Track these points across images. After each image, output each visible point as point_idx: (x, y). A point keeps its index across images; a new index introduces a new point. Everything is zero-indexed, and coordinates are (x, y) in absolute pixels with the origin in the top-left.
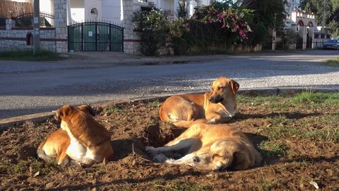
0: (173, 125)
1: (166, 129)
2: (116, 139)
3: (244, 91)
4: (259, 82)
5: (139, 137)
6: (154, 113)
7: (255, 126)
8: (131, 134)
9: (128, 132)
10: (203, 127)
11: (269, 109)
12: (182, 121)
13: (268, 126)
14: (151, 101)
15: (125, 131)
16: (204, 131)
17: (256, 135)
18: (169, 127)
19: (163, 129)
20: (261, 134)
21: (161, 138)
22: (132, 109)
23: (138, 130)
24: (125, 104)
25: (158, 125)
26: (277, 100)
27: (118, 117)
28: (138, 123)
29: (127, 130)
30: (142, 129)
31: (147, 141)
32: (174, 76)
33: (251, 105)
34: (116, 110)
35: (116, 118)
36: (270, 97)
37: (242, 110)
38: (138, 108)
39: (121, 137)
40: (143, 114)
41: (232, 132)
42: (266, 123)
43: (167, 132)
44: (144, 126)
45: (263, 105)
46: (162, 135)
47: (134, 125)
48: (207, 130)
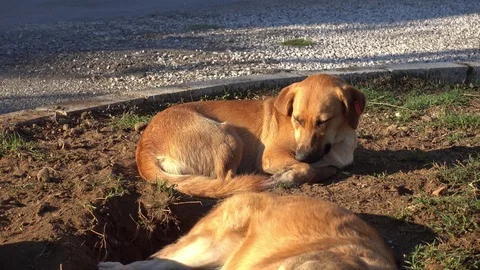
0: (176, 193)
1: (156, 207)
2: (16, 240)
3: (377, 75)
4: (420, 34)
5: (82, 231)
6: (123, 151)
7: (402, 191)
8: (57, 223)
9: (48, 216)
10: (257, 206)
11: (443, 133)
12: (198, 179)
13: (436, 192)
14: (117, 110)
15: (42, 213)
16: (259, 215)
17: (401, 222)
18: (164, 199)
19: (148, 205)
20: (418, 221)
21: (143, 231)
22: (61, 142)
23: (79, 209)
24: (42, 122)
25: (134, 194)
26: (466, 104)
27: (23, 167)
28: (79, 188)
29: (46, 209)
30: (88, 208)
31: (104, 244)
32: (186, 15)
33: (393, 120)
34: (16, 145)
35: (17, 172)
36: (445, 96)
37: (369, 137)
38: (79, 133)
39: (30, 235)
40: (91, 154)
41: (336, 222)
42: (430, 184)
43: (159, 213)
44: (94, 198)
45: (426, 118)
46: (146, 222)
47: (68, 195)
48: (269, 214)
